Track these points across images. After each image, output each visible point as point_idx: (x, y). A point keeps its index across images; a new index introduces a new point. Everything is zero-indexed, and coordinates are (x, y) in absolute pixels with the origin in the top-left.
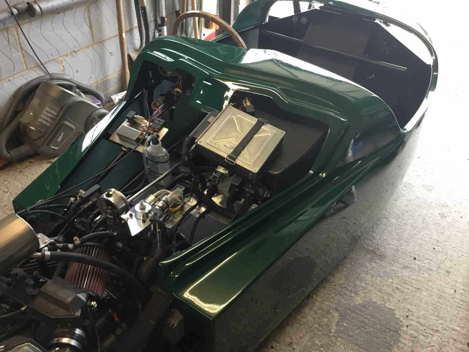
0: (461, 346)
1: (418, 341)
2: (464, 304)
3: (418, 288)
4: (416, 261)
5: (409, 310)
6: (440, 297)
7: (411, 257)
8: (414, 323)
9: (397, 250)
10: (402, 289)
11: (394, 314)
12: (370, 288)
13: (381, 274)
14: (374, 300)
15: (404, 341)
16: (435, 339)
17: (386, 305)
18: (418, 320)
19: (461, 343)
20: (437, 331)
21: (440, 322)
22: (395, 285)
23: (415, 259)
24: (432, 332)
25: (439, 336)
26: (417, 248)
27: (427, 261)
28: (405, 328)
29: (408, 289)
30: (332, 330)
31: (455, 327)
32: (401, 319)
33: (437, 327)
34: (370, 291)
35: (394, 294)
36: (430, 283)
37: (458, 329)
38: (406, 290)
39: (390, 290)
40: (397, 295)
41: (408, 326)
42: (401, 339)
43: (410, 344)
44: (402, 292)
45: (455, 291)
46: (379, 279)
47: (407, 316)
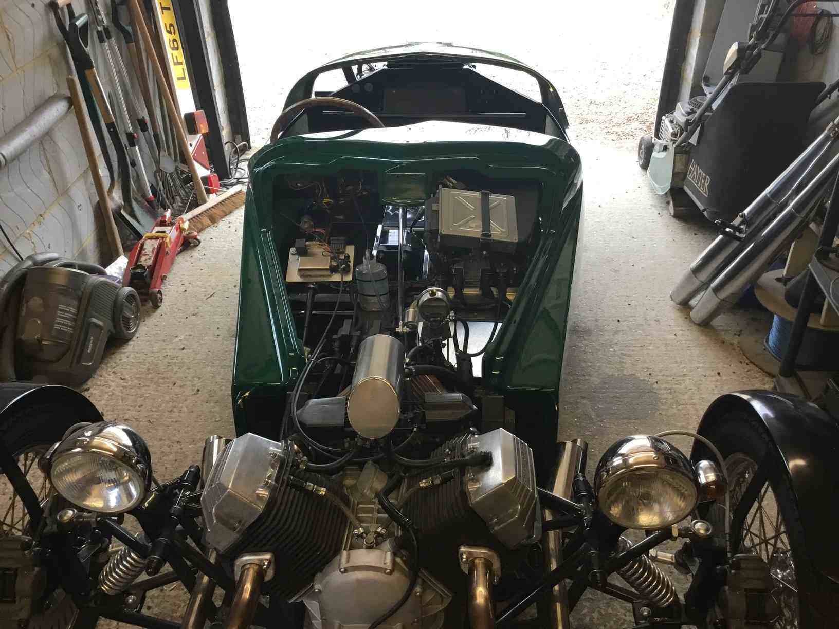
0: (714, 379)
1: (675, 392)
2: (691, 343)
3: (641, 347)
4: (621, 323)
5: (648, 368)
6: (666, 345)
7: (613, 321)
8: (660, 378)
9: (596, 320)
10: (628, 353)
11: (637, 378)
12: (598, 365)
13: (598, 348)
14: (611, 373)
15: (663, 396)
16: (687, 382)
17: (625, 373)
18: (662, 373)
19: (712, 376)
20: (685, 375)
21: (681, 367)
22: (619, 353)
23: (619, 321)
24: (681, 378)
25: (690, 379)
26: (613, 311)
27: (631, 319)
28: (655, 386)
29: (633, 351)
30: (593, 417)
31: (698, 365)
32: (647, 379)
33: (682, 372)
34: (599, 367)
35: (624, 361)
36: (648, 337)
37: (701, 365)
38: (633, 353)
39: (617, 359)
40: (627, 360)
41: (657, 382)
42: (659, 396)
43: (671, 396)
44: (630, 356)
45: (675, 334)
46: (600, 353)
47: (650, 374)
